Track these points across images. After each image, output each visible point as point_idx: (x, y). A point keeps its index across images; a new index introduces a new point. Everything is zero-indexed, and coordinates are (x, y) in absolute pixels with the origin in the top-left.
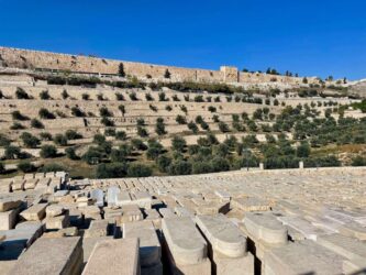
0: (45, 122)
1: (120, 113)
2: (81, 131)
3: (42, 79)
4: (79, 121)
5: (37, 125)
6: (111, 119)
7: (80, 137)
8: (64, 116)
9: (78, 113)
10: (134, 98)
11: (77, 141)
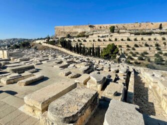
0: (136, 48)
1: (164, 45)
2: (148, 52)
3: (133, 33)
4: (147, 48)
5: (134, 49)
6: (160, 47)
7: (147, 54)
8: (141, 46)
9: (147, 45)
11: (147, 55)
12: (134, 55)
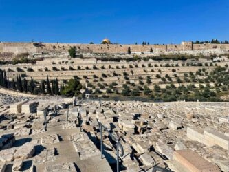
0: (104, 79)
1: (131, 74)
2: (117, 82)
3: (99, 59)
4: (116, 78)
5: (102, 80)
6: (128, 76)
7: (117, 85)
8: (110, 76)
9: (115, 75)
10: (137, 66)
11: (116, 86)
12: (103, 88)
